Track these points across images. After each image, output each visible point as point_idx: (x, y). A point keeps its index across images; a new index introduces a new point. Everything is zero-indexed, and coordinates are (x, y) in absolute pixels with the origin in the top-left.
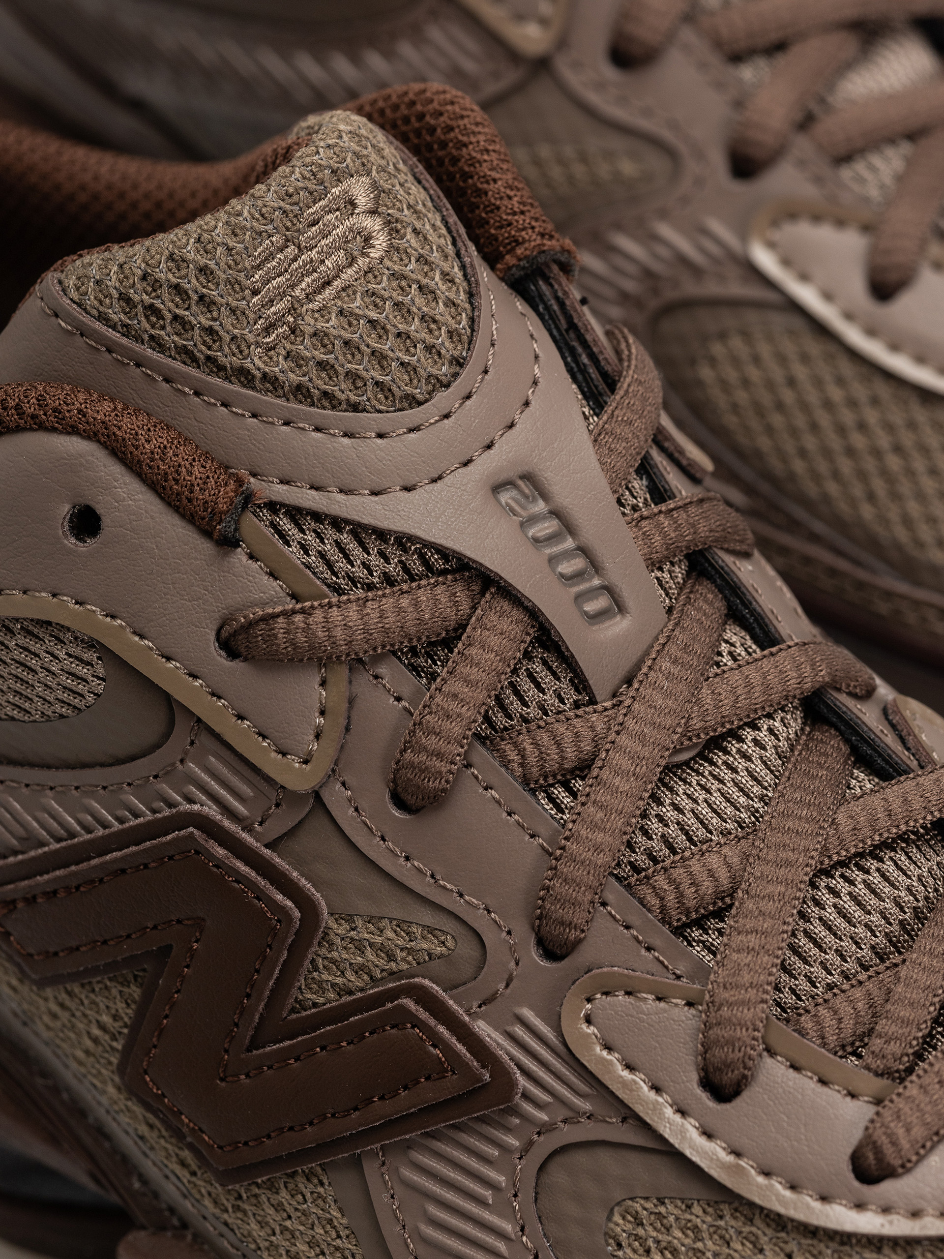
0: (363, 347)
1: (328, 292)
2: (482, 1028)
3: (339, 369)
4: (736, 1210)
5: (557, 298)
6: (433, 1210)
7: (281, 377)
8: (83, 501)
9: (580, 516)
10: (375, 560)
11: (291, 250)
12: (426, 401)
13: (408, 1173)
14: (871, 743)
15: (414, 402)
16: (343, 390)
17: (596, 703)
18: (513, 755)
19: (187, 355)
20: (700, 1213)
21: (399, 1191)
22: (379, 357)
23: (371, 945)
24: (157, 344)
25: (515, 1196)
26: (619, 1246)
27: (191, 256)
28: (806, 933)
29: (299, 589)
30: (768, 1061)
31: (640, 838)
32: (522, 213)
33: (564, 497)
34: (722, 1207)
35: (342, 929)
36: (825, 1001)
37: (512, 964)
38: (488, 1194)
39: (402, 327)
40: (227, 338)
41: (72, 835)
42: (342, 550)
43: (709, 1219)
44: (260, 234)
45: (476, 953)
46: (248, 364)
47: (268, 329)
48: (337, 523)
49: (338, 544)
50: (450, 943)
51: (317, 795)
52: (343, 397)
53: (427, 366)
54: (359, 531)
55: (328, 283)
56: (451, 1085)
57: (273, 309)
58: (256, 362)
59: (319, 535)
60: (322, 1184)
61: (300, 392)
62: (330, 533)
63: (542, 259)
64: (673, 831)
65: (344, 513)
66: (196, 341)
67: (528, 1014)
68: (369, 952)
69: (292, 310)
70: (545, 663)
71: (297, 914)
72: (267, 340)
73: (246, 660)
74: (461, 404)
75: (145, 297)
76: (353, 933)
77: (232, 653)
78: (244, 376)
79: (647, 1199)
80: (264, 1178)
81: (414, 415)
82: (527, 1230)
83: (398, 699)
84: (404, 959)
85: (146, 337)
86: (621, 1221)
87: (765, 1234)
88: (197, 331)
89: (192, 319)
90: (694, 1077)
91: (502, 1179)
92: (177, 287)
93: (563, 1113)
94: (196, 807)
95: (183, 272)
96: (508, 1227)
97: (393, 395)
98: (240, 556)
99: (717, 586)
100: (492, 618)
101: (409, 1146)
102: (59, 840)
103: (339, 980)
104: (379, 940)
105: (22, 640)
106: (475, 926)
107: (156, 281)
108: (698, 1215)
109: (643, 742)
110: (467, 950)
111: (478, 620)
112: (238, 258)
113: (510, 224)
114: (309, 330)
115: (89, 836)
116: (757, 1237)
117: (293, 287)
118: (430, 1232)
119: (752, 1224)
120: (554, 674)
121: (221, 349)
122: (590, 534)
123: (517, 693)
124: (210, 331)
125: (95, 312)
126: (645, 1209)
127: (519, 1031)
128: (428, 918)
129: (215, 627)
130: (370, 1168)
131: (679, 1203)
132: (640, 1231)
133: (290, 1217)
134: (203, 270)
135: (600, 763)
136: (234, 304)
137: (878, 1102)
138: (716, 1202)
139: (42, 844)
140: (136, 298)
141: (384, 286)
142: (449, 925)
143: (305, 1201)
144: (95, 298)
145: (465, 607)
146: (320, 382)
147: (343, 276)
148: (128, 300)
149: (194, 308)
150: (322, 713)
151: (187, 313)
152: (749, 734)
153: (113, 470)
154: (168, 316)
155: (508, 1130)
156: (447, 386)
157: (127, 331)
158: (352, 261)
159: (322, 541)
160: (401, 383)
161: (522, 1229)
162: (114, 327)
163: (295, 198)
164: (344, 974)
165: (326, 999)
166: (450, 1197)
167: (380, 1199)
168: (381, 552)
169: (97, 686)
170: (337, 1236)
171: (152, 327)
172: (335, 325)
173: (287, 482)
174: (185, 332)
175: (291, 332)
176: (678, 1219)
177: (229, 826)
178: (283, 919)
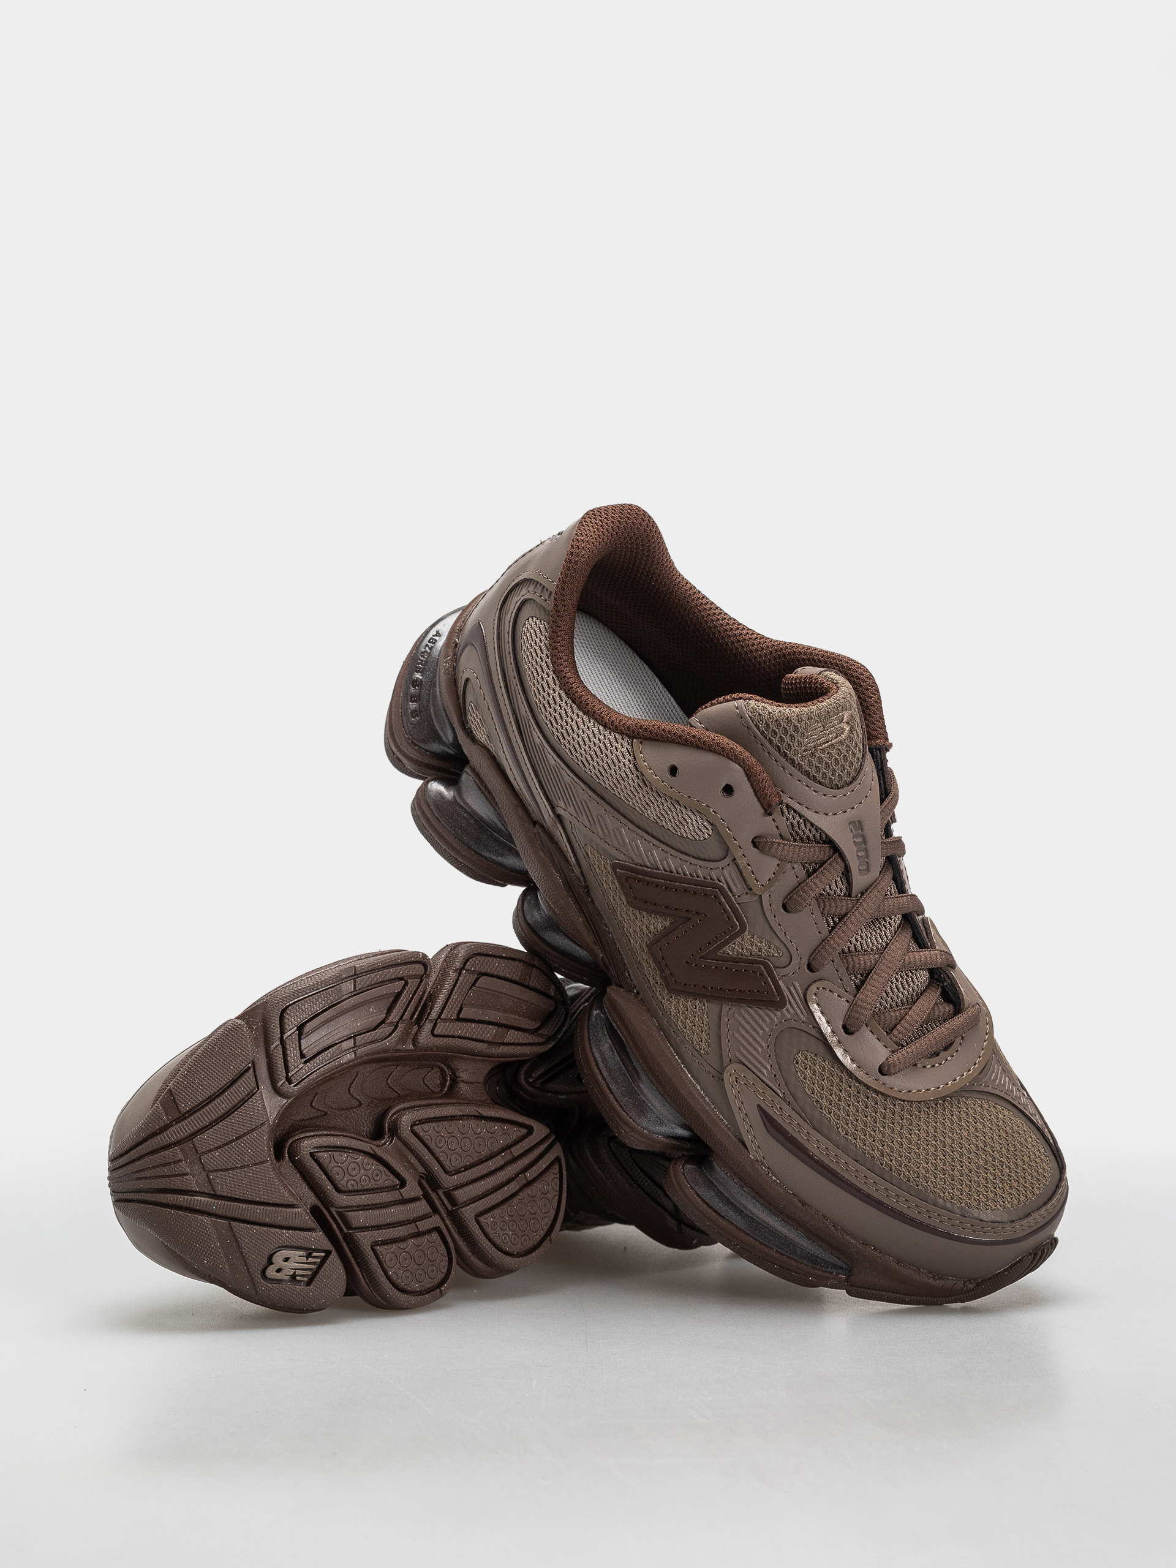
0: (830, 766)
1: (827, 745)
2: (781, 983)
3: (821, 770)
4: (838, 1067)
5: (881, 759)
6: (741, 1029)
7: (804, 767)
8: (729, 783)
9: (869, 840)
10: (807, 831)
11: (821, 728)
12: (841, 788)
13: (737, 1015)
14: (920, 934)
15: (837, 787)
16: (819, 777)
17: (851, 897)
18: (822, 905)
19: (779, 749)
20: (827, 1063)
21: (731, 1019)
22: (833, 770)
23: (756, 945)
24: (771, 742)
25: (770, 1036)
26: (797, 1063)
27: (794, 720)
30: (865, 1028)
32: (882, 728)
33: (866, 832)
34: (834, 1064)
35: (749, 937)
36: (883, 1013)
37: (797, 968)
38: (760, 1031)
39: (843, 762)
40: (793, 748)
41: (671, 872)
42: (798, 824)
43: (829, 1066)
44: (816, 721)
45: (788, 960)
46: (795, 758)
47: (805, 751)
48: (801, 816)
49: (798, 822)
50: (781, 954)
51: (760, 896)
52: (818, 779)
53: (845, 778)
54: (806, 821)
55: (828, 742)
56: (765, 995)
57: (809, 745)
58: (798, 760)
59: (794, 818)
60: (704, 1005)
61: (807, 774)
62: (797, 818)
64: (859, 944)
65: (804, 814)
66: (783, 747)
67: (797, 985)
68: (754, 947)
69: (814, 747)
70: (841, 879)
71: (739, 926)
72: (804, 754)
73: (758, 849)
74: (850, 792)
75: (774, 727)
76: (752, 939)
77: (754, 845)
78: (793, 762)
79: (811, 1053)
80: (684, 995)
81: (836, 791)
82: (770, 1047)
83: (797, 877)
84: (764, 953)
86: (801, 1056)
87: (845, 1078)
88: (785, 744)
90: (841, 1023)
91: (767, 1029)
92: (785, 729)
93: (795, 1017)
94: (722, 884)
95: (789, 725)
96: (764, 1044)
97: (833, 783)
98: (769, 817)
100: (835, 863)
101: (741, 1007)
102: (665, 871)
103: (740, 951)
104: (759, 944)
105: (689, 813)
106: (791, 952)
108: (827, 1065)
110: (786, 958)
111: (830, 862)
112: (807, 726)
113: (877, 731)
114: (817, 755)
115: (677, 875)
116: (842, 1078)
117: (817, 740)
118: (737, 1035)
119: (842, 1073)
120: (842, 883)
121: (790, 751)
122: (870, 846)
124: (789, 745)
125: (755, 723)
126: (810, 1056)
127: (792, 989)
128: (777, 943)
129: (754, 836)
130: (725, 1008)
131: (821, 1058)
132: (806, 1062)
133: (687, 1010)
134: (795, 726)
136: (800, 739)
137: (893, 1052)
139: (659, 870)
140: (771, 726)
141: (843, 749)
142: (783, 949)
143: (696, 1007)
144: (757, 718)
145: (827, 856)
146: (813, 772)
147: (833, 741)
148: (768, 725)
149: (788, 737)
150: (774, 874)
151: (785, 737)
152: (888, 920)
153: (743, 777)
154: (779, 736)
155: (776, 1015)
156: (848, 785)
157: (763, 733)
159: (794, 820)
160: (836, 780)
161: (768, 1047)
162: (759, 730)
163: (830, 713)
164: (742, 949)
165: (733, 954)
166: (748, 1028)
167: (724, 1019)
168: (810, 830)
169: (706, 836)
170: (703, 1023)
171: (772, 736)
172: (824, 756)
173: (792, 799)
174: (781, 742)
175: (812, 753)
176: (819, 1063)
177: (729, 893)
178: (733, 927)
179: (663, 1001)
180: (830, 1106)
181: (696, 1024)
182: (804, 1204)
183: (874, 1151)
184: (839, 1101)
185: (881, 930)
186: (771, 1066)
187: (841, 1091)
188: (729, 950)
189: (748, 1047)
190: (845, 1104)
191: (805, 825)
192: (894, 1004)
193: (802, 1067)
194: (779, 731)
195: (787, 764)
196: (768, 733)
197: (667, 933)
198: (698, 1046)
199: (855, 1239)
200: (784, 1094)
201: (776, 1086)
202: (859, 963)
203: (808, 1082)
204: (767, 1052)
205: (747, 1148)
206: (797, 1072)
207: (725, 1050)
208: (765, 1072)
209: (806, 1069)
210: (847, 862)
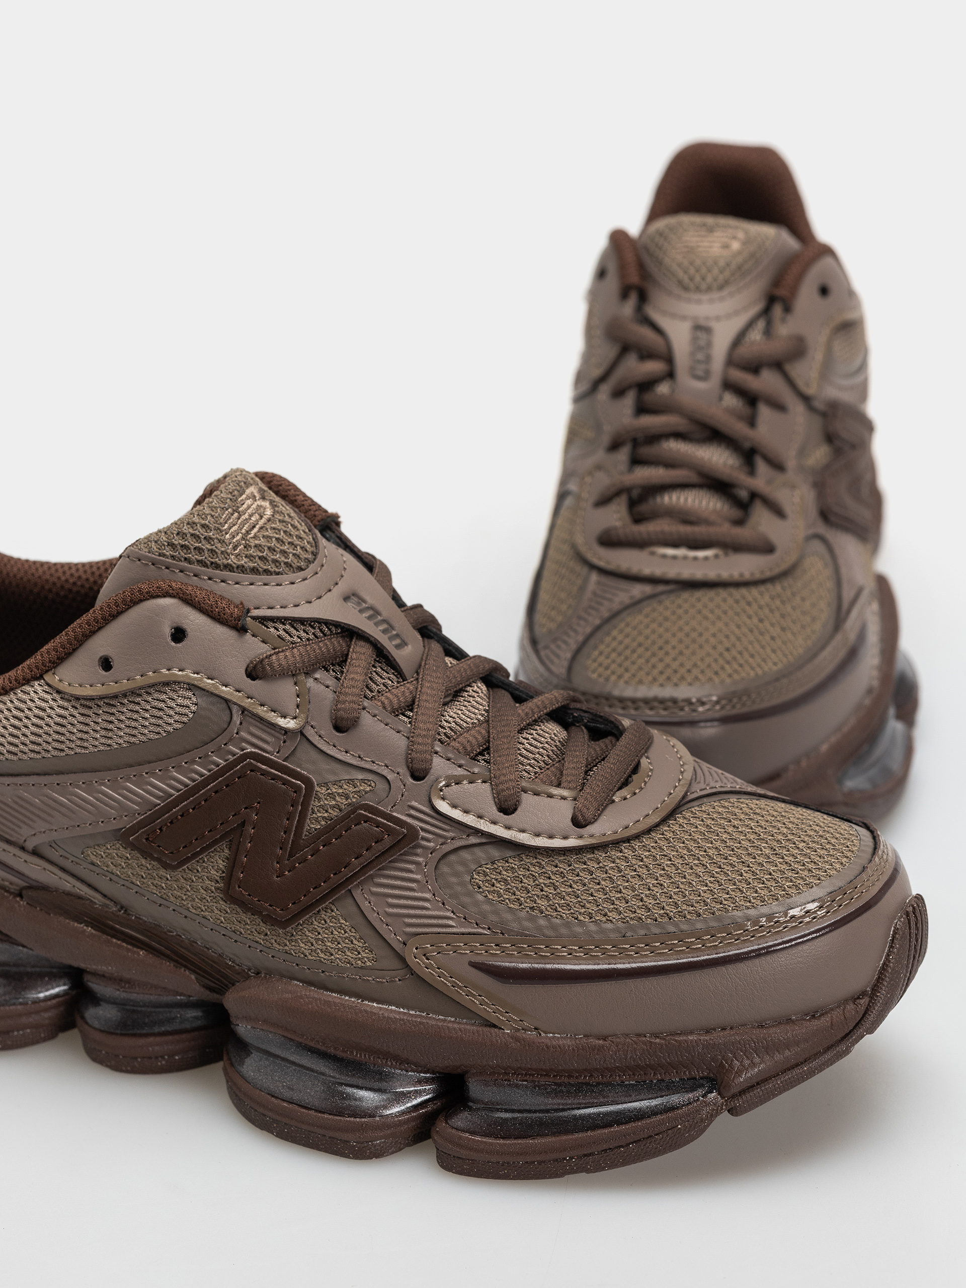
0: (276, 549)
1: (256, 530)
2: (398, 815)
3: (269, 559)
4: (527, 856)
6: (390, 901)
7: (246, 565)
8: (175, 625)
9: (380, 608)
11: (236, 514)
12: (306, 569)
13: (375, 889)
15: (300, 569)
16: (272, 568)
17: (407, 680)
19: (201, 563)
20: (512, 861)
21: (372, 899)
22: (284, 552)
23: (338, 794)
24: (188, 561)
25: (427, 882)
26: (479, 888)
27: (197, 521)
28: (520, 755)
29: (276, 645)
30: (524, 795)
31: (441, 730)
33: (371, 602)
34: (521, 856)
35: (323, 790)
37: (402, 786)
38: (414, 885)
39: (289, 540)
40: (219, 552)
42: (287, 633)
43: (517, 863)
44: (223, 509)
45: (386, 786)
46: (230, 562)
47: (235, 548)
48: (283, 621)
49: (285, 630)
50: (373, 785)
51: (302, 734)
52: (273, 570)
53: (304, 555)
54: (294, 622)
55: (254, 527)
56: (388, 841)
57: (235, 539)
58: (232, 560)
59: (275, 628)
60: (332, 911)
61: (254, 571)
62: (281, 626)
63: (329, 520)
64: (453, 725)
65: (286, 615)
66: (206, 557)
67: (416, 805)
68: (338, 798)
69: (243, 539)
70: (381, 668)
71: (304, 786)
72: (236, 552)
73: (261, 679)
74: (321, 569)
75: (180, 541)
76: (328, 791)
77: (253, 679)
78: (229, 567)
79: (486, 864)
80: (303, 919)
81: (302, 574)
82: (436, 895)
83: (327, 687)
84: (353, 796)
85: (183, 559)
86: (477, 877)
87: (543, 861)
88: (206, 552)
89: (202, 547)
90: (495, 808)
91: (418, 877)
92: (194, 534)
93: (441, 840)
94: (249, 750)
95: (195, 528)
96: (428, 896)
97: (293, 568)
98: (248, 636)
99: (436, 640)
100: (358, 649)
101: (372, 877)
102: (179, 790)
103: (326, 815)
104: (341, 791)
105: (156, 696)
106: (383, 774)
107: (184, 534)
108: (514, 863)
109: (432, 689)
110: (381, 786)
111: (353, 649)
112: (217, 519)
114: (253, 545)
115: (194, 783)
117: (241, 529)
118: (391, 910)
120: (386, 671)
121: (217, 557)
122: (385, 614)
123: (373, 681)
124: (212, 551)
125: (157, 554)
126: (488, 868)
127: (413, 812)
128: (360, 776)
129: (244, 668)
130: (357, 894)
131: (501, 861)
132: (489, 878)
133: (319, 933)
134: (203, 526)
135: (418, 700)
136: (219, 538)
137: (575, 799)
138: (518, 855)
139: (170, 796)
140: (176, 542)
141: (277, 525)
142: (370, 777)
143: (326, 922)
144: (157, 548)
145: (345, 648)
146: (263, 566)
147: (260, 523)
148: (173, 545)
149: (203, 542)
150: (298, 696)
151: (200, 545)
152: (468, 689)
153: (187, 611)
154: (192, 548)
155: (417, 855)
156: (313, 563)
157: (174, 558)
158: (261, 517)
159: (278, 630)
160: (296, 563)
161: (434, 895)
162: (167, 558)
163: (234, 494)
164: (327, 811)
165: (322, 825)
166: (397, 892)
167: (365, 905)
168: (304, 631)
169: (194, 708)
170: (345, 932)
171: (185, 554)
172: (262, 542)
173: (258, 608)
174: (200, 553)
175: (245, 547)
176: (503, 867)
177: (264, 754)
178: (297, 790)
179: (286, 948)
180: (551, 902)
181: (339, 939)
182: (605, 1038)
183: (635, 912)
184: (555, 890)
185: (469, 702)
186: (453, 912)
187: (550, 878)
188: (313, 825)
189: (412, 912)
190: (564, 888)
191: (295, 629)
192: (542, 764)
193: (487, 887)
194: (189, 542)
195: (226, 574)
196: (179, 553)
197: (233, 863)
198: (359, 962)
199: (691, 1033)
200: (489, 929)
201: (476, 928)
202: (468, 741)
203: (507, 897)
204: (438, 901)
205: (495, 1026)
206: (486, 896)
207: (390, 938)
208: (451, 922)
209: (493, 885)
210: (372, 639)
